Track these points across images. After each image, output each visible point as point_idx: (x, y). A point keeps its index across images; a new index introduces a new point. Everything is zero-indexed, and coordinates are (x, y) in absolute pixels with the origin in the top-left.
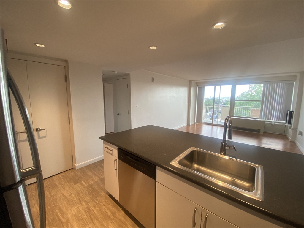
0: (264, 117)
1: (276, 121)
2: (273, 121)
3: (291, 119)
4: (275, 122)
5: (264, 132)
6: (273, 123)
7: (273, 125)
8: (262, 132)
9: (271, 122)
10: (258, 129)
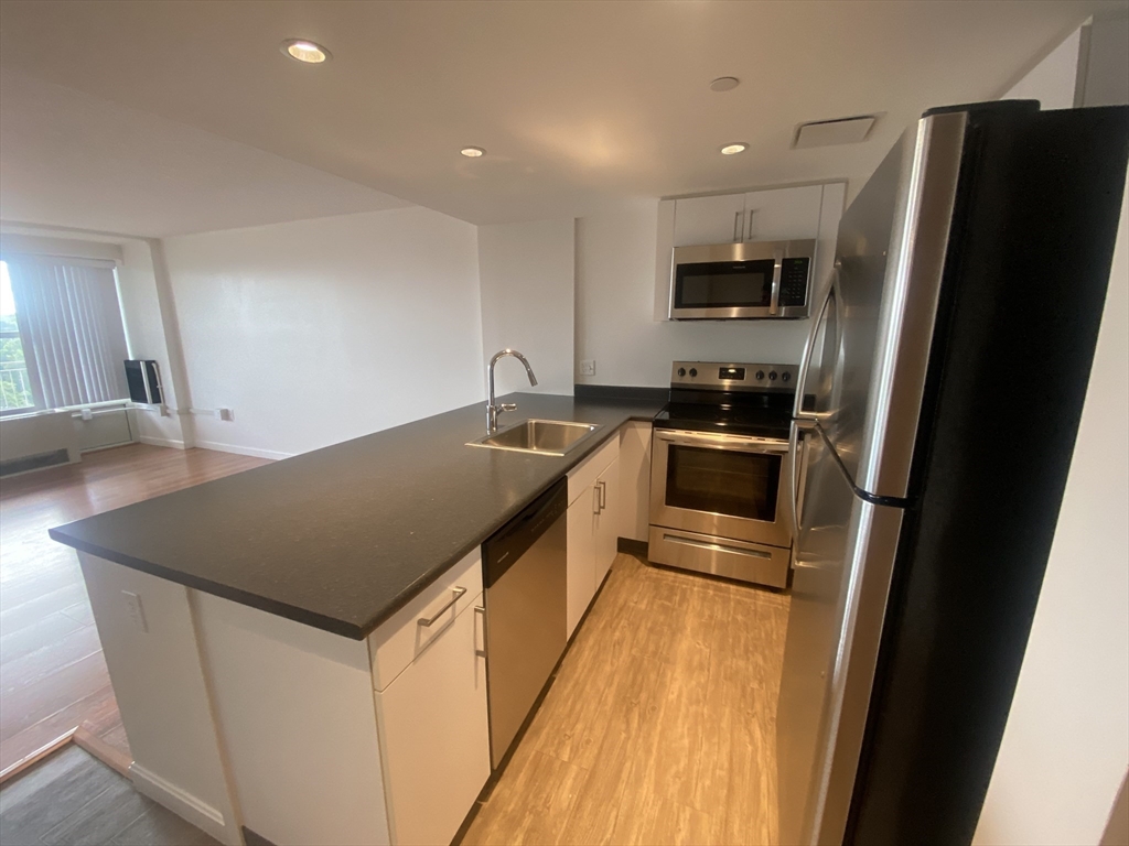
0: (51, 399)
1: (98, 404)
2: (85, 408)
3: (159, 386)
4: (93, 409)
5: (83, 455)
6: (87, 413)
7: (87, 421)
8: (74, 457)
9: (79, 411)
10: (57, 449)
